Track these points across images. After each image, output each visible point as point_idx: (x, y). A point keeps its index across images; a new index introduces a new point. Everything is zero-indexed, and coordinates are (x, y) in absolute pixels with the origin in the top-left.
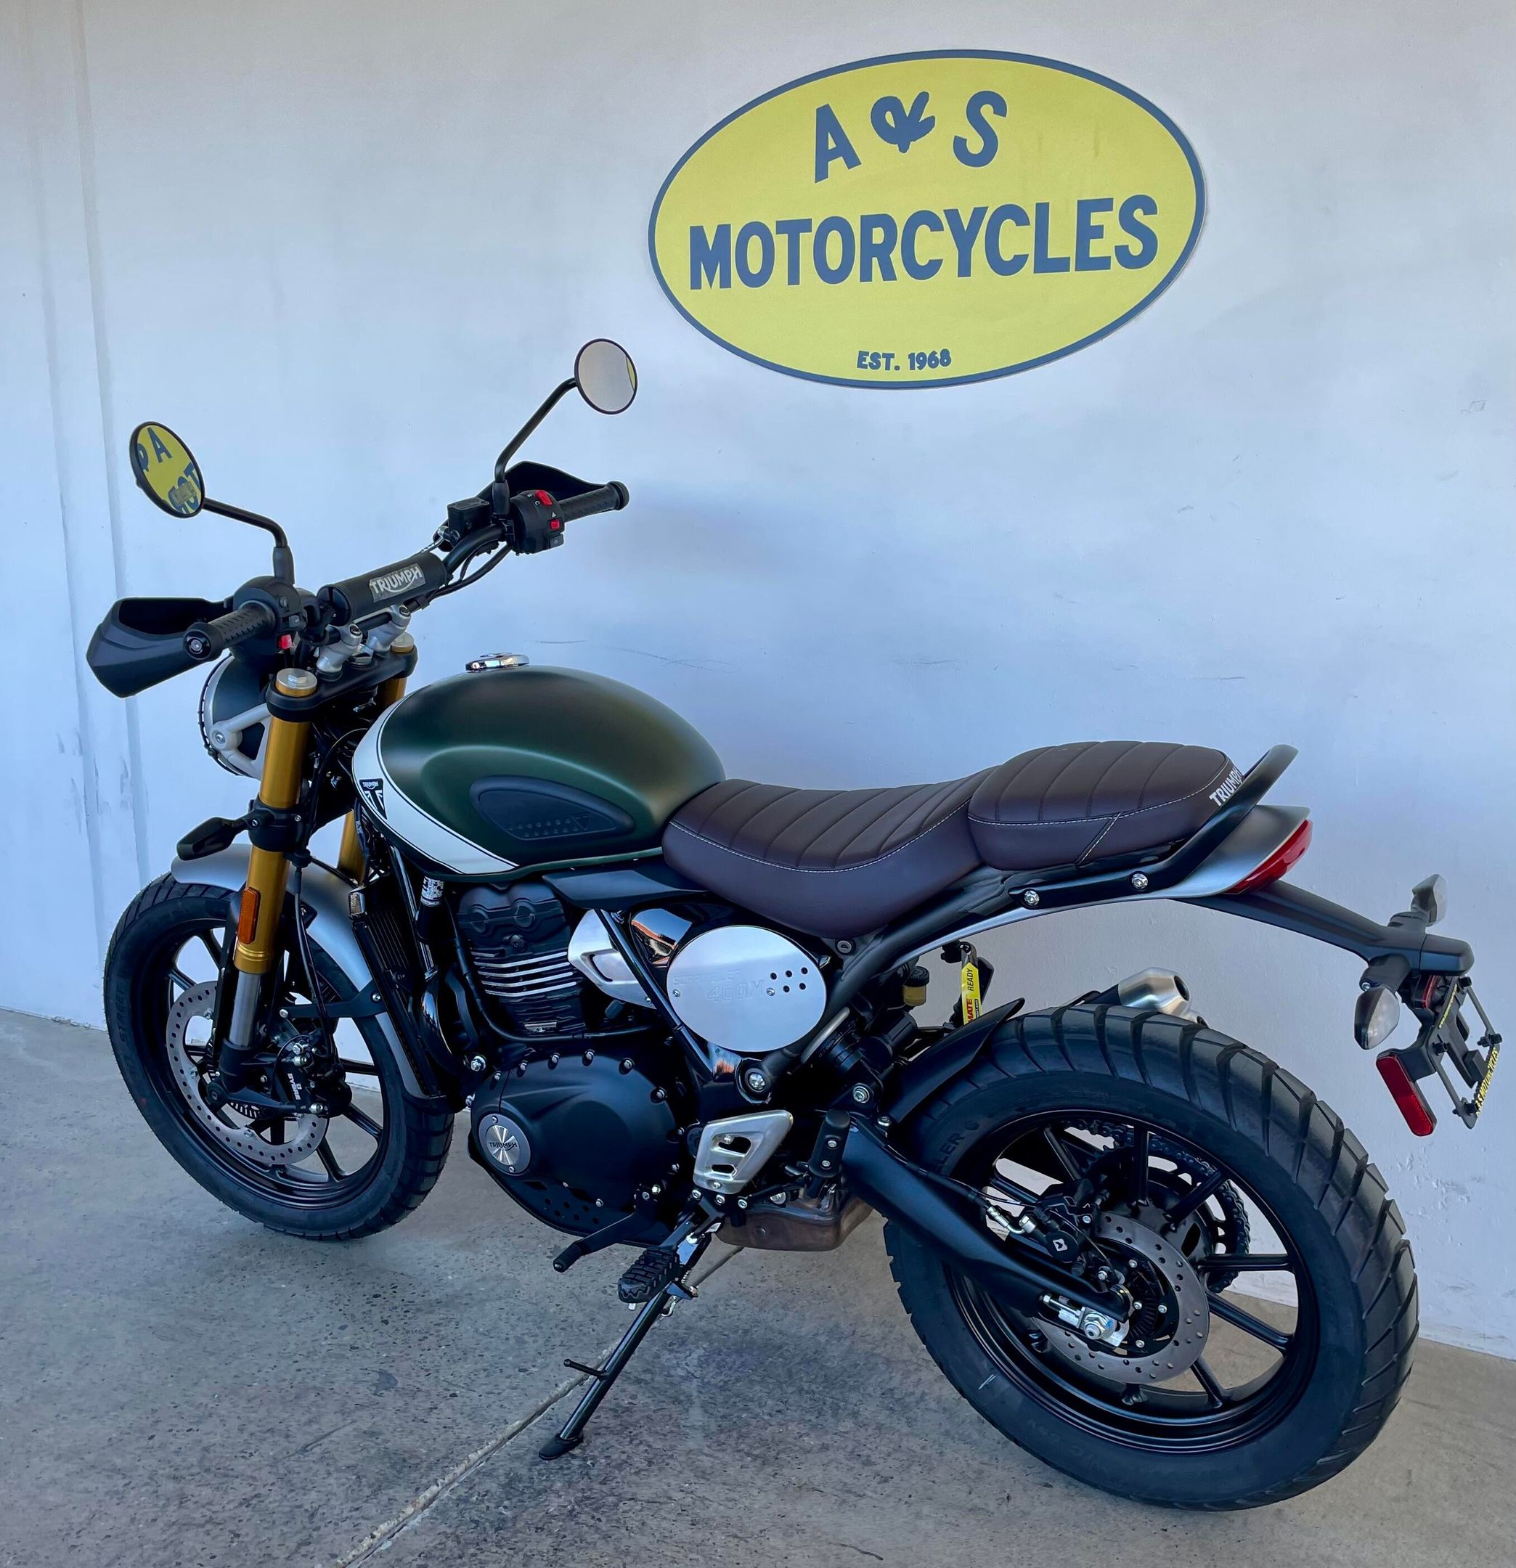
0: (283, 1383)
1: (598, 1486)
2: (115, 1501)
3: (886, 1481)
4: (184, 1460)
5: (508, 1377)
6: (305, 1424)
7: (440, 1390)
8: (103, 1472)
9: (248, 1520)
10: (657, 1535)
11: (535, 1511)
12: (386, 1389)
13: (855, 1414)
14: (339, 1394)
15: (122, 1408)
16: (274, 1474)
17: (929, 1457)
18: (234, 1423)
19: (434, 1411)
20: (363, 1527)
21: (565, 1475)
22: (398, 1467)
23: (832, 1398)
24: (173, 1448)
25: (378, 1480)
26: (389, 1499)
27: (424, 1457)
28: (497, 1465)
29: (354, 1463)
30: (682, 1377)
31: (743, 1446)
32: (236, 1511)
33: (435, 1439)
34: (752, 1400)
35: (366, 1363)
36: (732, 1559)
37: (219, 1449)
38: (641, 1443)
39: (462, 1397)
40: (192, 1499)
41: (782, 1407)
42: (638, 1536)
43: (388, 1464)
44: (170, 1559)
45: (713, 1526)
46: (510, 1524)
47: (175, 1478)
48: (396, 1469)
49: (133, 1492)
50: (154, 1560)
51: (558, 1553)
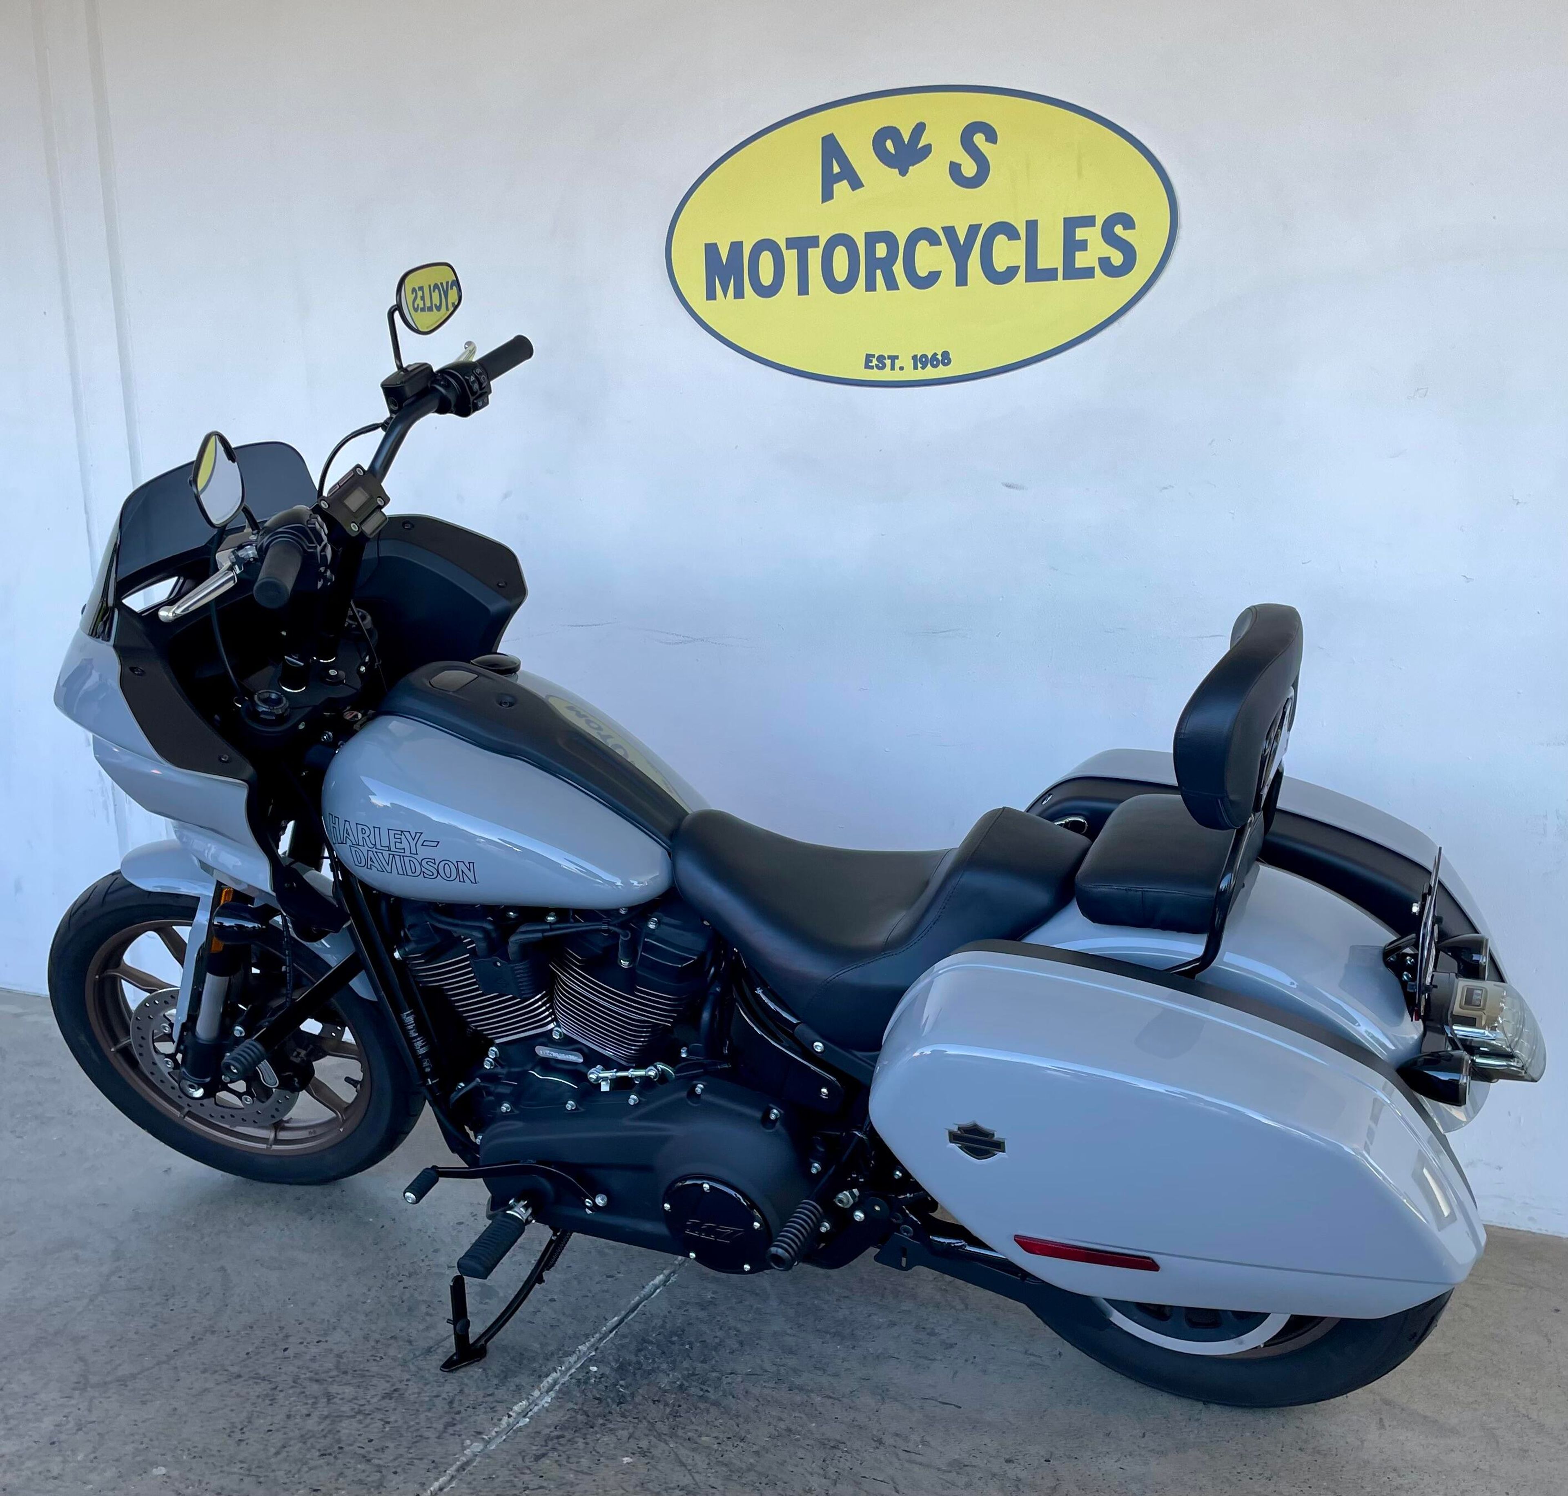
0: (394, 1299)
3: (951, 1347)
4: (321, 1366)
8: (250, 1380)
9: (395, 1409)
10: (760, 1399)
11: (647, 1387)
12: (490, 1299)
15: (251, 1327)
18: (357, 1334)
20: (500, 1409)
21: (668, 1357)
24: (308, 1357)
26: (516, 1386)
28: (606, 1353)
31: (820, 1326)
36: (829, 1415)
37: (351, 1355)
38: (730, 1328)
42: (745, 1401)
43: (508, 1358)
44: (331, 1444)
45: (808, 1391)
46: (629, 1399)
47: (317, 1381)
48: (516, 1361)
49: (282, 1394)
50: (318, 1446)
51: (677, 1419)
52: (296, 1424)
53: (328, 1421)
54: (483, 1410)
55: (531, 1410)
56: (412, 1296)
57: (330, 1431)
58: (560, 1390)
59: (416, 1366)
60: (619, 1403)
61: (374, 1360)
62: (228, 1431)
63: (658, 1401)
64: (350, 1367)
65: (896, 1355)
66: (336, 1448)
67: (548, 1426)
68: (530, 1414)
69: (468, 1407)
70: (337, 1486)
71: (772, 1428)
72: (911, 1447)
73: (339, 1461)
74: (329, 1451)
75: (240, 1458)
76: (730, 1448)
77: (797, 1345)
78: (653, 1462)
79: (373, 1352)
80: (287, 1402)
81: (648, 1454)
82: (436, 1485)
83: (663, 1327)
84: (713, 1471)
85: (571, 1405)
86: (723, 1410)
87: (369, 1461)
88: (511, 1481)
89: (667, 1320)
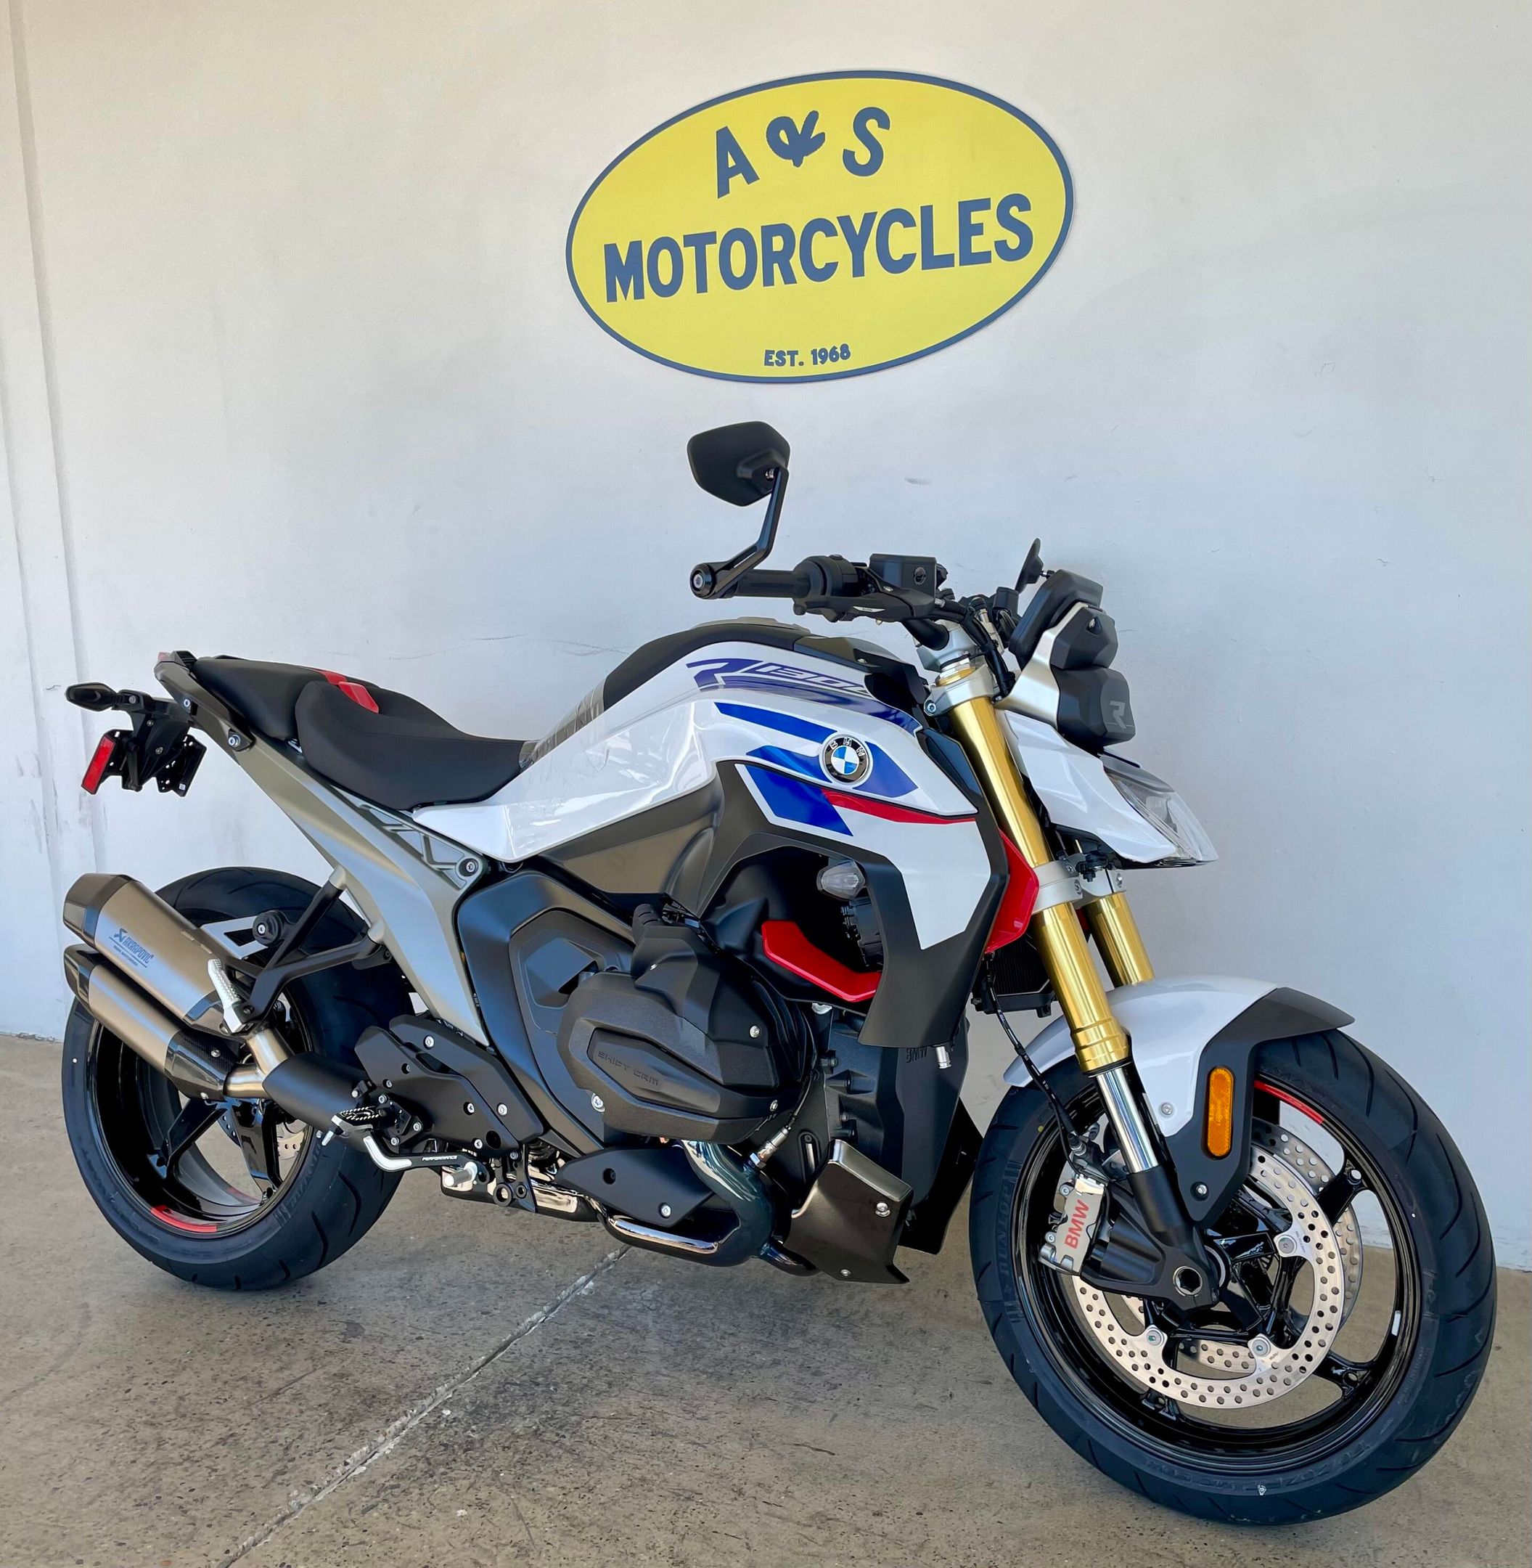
0: (254, 1337)
1: (561, 1408)
2: (94, 1447)
3: (835, 1388)
4: (160, 1409)
5: (471, 1320)
6: (277, 1371)
7: (406, 1334)
8: (83, 1423)
9: (226, 1456)
10: (618, 1445)
11: (500, 1432)
12: (354, 1337)
13: (804, 1332)
14: (308, 1343)
15: (99, 1367)
16: (248, 1415)
17: (876, 1364)
18: (207, 1375)
19: (403, 1353)
20: (338, 1457)
21: (529, 1400)
22: (368, 1402)
23: (782, 1320)
24: (148, 1399)
25: (350, 1415)
26: (361, 1431)
27: (393, 1393)
28: (464, 1395)
29: (325, 1401)
30: (639, 1310)
31: (698, 1366)
32: (213, 1449)
33: (402, 1377)
34: (705, 1326)
35: (333, 1316)
36: (690, 1463)
37: (194, 1397)
38: (601, 1368)
39: (428, 1339)
40: (170, 1442)
41: (733, 1330)
42: (602, 1448)
43: (358, 1401)
44: (149, 1494)
45: (672, 1436)
46: (478, 1445)
47: (152, 1424)
48: (366, 1404)
49: (112, 1439)
50: (135, 1496)
51: (525, 1467)
52: (119, 1471)
53: (152, 1469)
54: (320, 1458)
55: (371, 1457)
56: (274, 1332)
57: (152, 1479)
58: (407, 1435)
59: (260, 1410)
60: (465, 1451)
61: (218, 1403)
62: (44, 1478)
63: (509, 1448)
64: (189, 1410)
65: (774, 1397)
66: (153, 1498)
67: (384, 1476)
68: (370, 1461)
69: (305, 1454)
70: (145, 1539)
71: (626, 1477)
72: (772, 1498)
73: (154, 1512)
74: (145, 1501)
75: (50, 1507)
76: (575, 1499)
77: (669, 1386)
78: (489, 1516)
79: (219, 1393)
80: (115, 1447)
81: (484, 1506)
82: (251, 1539)
83: (530, 1367)
84: (552, 1525)
85: (413, 1452)
86: (576, 1457)
87: (185, 1512)
88: (331, 1536)
89: (536, 1360)
